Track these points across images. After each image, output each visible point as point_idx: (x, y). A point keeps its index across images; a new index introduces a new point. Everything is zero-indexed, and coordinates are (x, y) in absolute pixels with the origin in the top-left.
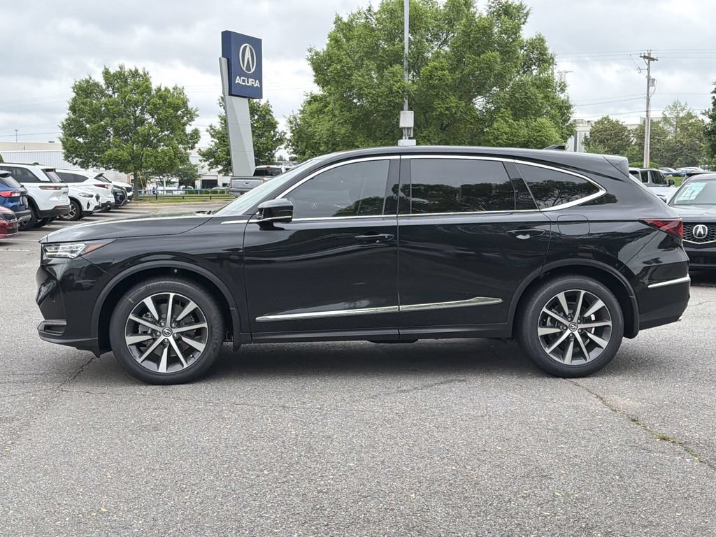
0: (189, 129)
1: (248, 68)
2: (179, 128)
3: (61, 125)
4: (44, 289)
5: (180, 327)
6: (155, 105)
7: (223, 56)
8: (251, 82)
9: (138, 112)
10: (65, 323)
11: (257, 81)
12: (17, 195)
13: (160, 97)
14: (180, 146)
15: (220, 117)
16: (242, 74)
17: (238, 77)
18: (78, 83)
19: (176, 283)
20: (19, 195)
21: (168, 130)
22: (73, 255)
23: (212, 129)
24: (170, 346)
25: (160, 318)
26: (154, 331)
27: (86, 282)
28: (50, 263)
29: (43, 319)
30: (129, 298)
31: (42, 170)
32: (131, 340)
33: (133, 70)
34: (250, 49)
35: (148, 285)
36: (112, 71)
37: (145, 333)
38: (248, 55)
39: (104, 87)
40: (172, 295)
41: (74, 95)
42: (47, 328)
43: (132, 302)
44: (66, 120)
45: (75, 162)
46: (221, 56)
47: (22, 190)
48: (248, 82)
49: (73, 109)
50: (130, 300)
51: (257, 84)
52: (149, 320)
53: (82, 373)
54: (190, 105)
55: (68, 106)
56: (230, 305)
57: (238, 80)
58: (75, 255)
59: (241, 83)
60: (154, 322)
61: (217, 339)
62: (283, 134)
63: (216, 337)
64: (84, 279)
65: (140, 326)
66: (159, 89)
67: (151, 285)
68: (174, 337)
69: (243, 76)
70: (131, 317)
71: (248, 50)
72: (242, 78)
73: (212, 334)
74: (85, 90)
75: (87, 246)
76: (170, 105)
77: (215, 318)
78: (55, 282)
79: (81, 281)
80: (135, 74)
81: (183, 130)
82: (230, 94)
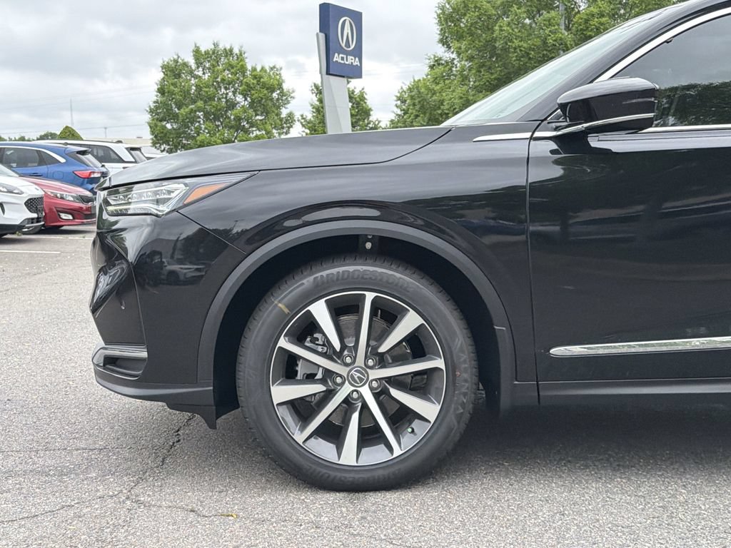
0: (284, 112)
1: (348, 45)
2: (273, 112)
3: (148, 109)
4: (105, 281)
5: (383, 366)
6: (248, 85)
7: (321, 31)
8: (351, 60)
9: (230, 94)
10: (144, 354)
11: (357, 59)
12: (96, 175)
13: (255, 77)
14: (274, 131)
15: (312, 105)
16: (341, 51)
17: (336, 55)
18: (166, 63)
19: (380, 270)
20: (99, 175)
21: (261, 115)
22: (161, 207)
23: (303, 119)
24: (365, 407)
25: (344, 347)
26: (329, 374)
27: (186, 269)
28: (114, 228)
29: (102, 344)
30: (279, 302)
31: (127, 149)
32: (282, 393)
33: (228, 48)
34: (350, 22)
35: (319, 275)
36: (203, 49)
37: (310, 378)
38: (347, 30)
39: (194, 66)
40: (370, 296)
41: (162, 75)
42: (110, 361)
43: (286, 311)
44: (155, 102)
45: (162, 149)
46: (318, 31)
47: (103, 170)
48: (347, 61)
49: (161, 91)
50: (280, 305)
51: (356, 63)
52: (320, 349)
53: (178, 446)
54: (285, 86)
55: (156, 87)
56: (495, 320)
57: (337, 58)
58: (165, 208)
59: (340, 61)
60: (331, 354)
61: (465, 394)
62: (377, 122)
63: (464, 390)
64: (180, 262)
65: (300, 363)
66: (254, 69)
67: (325, 273)
68: (371, 389)
69: (342, 54)
70: (283, 343)
71: (347, 25)
72: (341, 55)
73: (454, 383)
74: (174, 71)
75: (192, 189)
76: (264, 86)
77: (462, 350)
78: (125, 266)
79: (176, 267)
80: (229, 53)
81: (278, 115)
82: (328, 73)
